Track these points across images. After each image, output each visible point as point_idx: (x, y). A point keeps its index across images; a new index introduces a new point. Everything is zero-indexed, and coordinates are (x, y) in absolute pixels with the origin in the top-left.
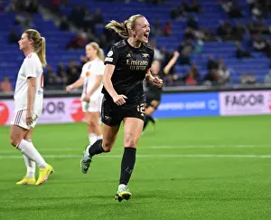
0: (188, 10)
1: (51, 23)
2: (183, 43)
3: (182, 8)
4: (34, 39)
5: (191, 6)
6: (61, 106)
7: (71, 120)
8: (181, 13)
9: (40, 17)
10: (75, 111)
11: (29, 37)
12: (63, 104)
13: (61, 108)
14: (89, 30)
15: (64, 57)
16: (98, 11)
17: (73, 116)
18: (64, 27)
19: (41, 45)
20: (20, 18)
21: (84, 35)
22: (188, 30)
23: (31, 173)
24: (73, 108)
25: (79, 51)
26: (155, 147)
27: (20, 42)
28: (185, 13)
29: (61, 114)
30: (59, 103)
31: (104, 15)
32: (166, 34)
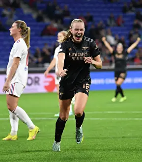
0: (136, 6)
1: (30, 16)
2: (132, 32)
3: (131, 5)
4: (22, 28)
5: (138, 3)
6: (37, 80)
7: (44, 91)
8: (130, 9)
9: (22, 11)
10: (47, 84)
11: (18, 26)
12: (38, 78)
13: (36, 82)
14: (59, 21)
15: (40, 42)
16: (66, 6)
17: (46, 87)
18: (40, 19)
19: (27, 33)
20: (6, 12)
21: (55, 25)
22: (136, 22)
23: (15, 131)
24: (45, 82)
25: (51, 37)
26: (109, 112)
27: (11, 30)
28: (133, 9)
29: (37, 86)
30: (36, 78)
31: (71, 9)
32: (119, 25)
